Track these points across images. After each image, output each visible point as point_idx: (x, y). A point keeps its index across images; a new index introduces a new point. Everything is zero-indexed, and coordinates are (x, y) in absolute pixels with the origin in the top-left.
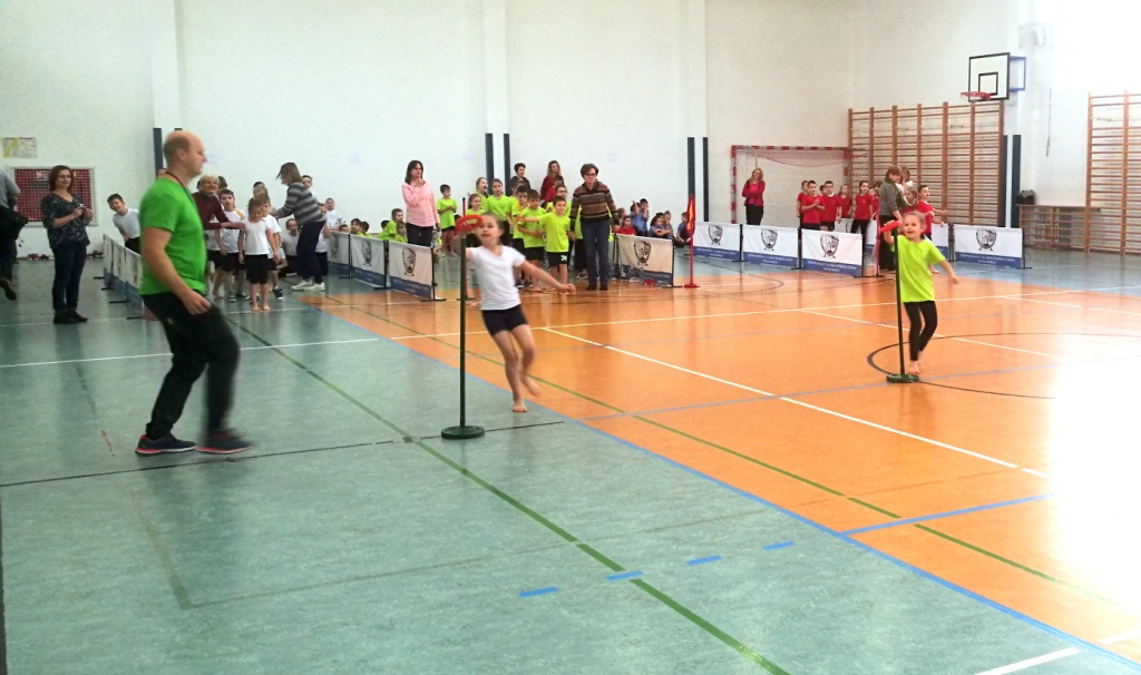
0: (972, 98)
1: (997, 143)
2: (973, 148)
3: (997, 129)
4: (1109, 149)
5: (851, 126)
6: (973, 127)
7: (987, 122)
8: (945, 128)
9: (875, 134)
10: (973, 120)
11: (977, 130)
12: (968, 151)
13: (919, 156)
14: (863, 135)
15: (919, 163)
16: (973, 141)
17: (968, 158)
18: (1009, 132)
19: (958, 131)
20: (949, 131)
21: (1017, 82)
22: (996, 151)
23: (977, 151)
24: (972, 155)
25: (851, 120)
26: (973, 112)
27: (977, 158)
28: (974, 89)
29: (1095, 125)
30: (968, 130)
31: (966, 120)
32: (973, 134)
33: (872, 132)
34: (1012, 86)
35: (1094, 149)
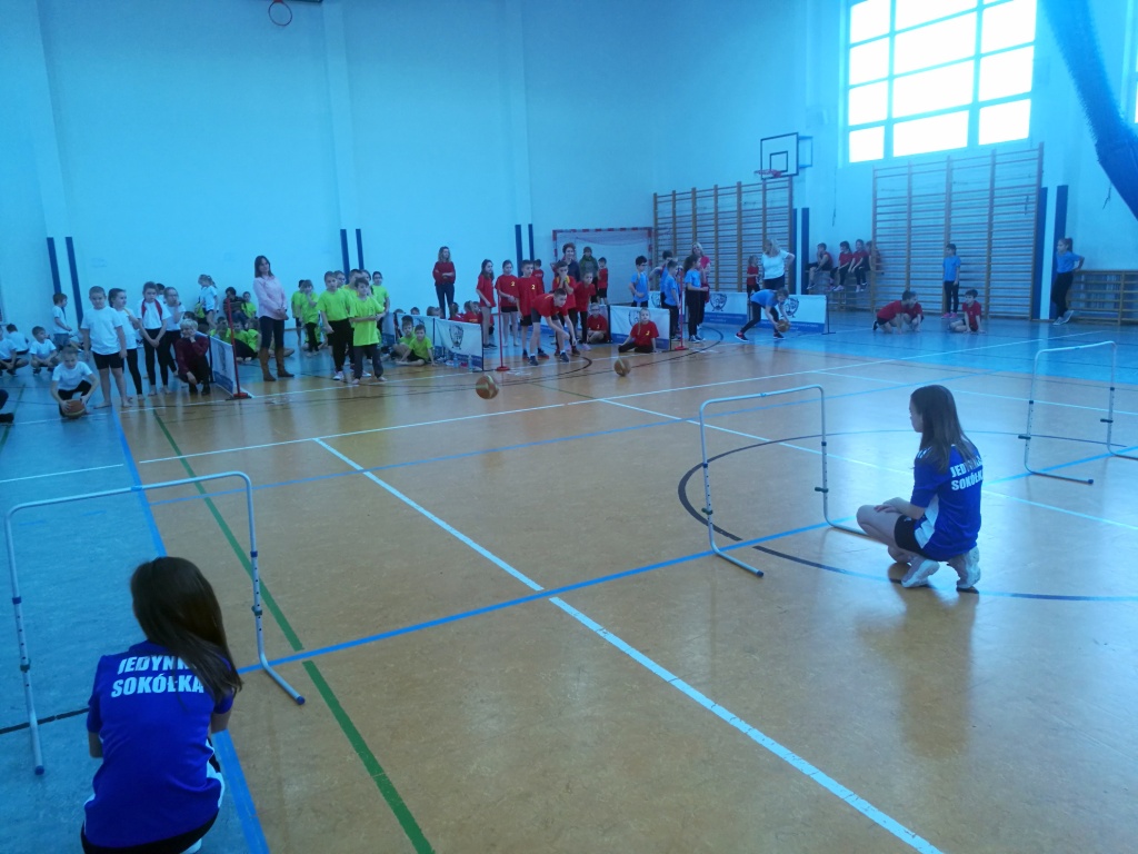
0: (764, 176)
1: (787, 216)
2: (765, 222)
3: (787, 203)
4: (892, 217)
5: (656, 208)
6: (764, 202)
7: (778, 198)
8: (739, 205)
9: (677, 214)
10: (764, 197)
11: (768, 205)
12: (761, 225)
13: (717, 231)
14: (667, 215)
15: (717, 237)
16: (765, 215)
17: (761, 231)
18: (798, 206)
19: (750, 207)
20: (743, 208)
21: (805, 160)
22: (786, 223)
23: (768, 224)
24: (765, 228)
25: (656, 203)
26: (765, 190)
27: (768, 231)
28: (766, 167)
29: (879, 196)
30: (760, 206)
31: (758, 197)
32: (764, 209)
33: (674, 212)
34: (801, 163)
35: (879, 217)
